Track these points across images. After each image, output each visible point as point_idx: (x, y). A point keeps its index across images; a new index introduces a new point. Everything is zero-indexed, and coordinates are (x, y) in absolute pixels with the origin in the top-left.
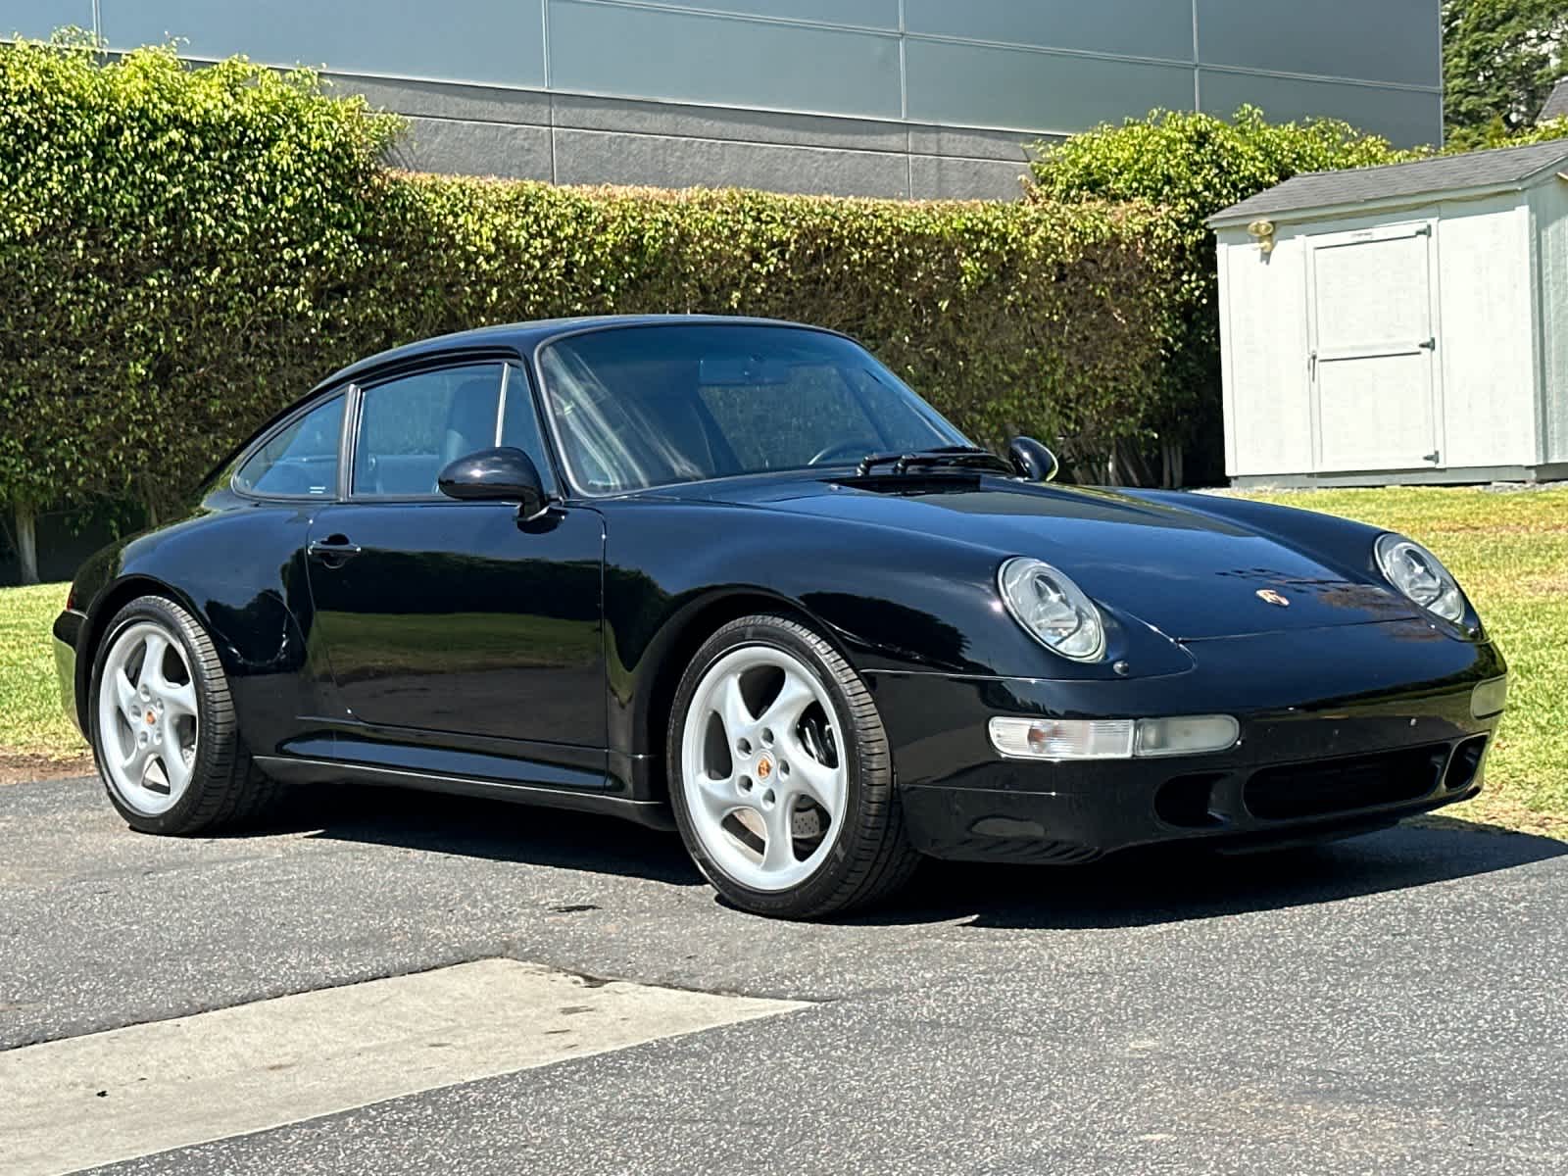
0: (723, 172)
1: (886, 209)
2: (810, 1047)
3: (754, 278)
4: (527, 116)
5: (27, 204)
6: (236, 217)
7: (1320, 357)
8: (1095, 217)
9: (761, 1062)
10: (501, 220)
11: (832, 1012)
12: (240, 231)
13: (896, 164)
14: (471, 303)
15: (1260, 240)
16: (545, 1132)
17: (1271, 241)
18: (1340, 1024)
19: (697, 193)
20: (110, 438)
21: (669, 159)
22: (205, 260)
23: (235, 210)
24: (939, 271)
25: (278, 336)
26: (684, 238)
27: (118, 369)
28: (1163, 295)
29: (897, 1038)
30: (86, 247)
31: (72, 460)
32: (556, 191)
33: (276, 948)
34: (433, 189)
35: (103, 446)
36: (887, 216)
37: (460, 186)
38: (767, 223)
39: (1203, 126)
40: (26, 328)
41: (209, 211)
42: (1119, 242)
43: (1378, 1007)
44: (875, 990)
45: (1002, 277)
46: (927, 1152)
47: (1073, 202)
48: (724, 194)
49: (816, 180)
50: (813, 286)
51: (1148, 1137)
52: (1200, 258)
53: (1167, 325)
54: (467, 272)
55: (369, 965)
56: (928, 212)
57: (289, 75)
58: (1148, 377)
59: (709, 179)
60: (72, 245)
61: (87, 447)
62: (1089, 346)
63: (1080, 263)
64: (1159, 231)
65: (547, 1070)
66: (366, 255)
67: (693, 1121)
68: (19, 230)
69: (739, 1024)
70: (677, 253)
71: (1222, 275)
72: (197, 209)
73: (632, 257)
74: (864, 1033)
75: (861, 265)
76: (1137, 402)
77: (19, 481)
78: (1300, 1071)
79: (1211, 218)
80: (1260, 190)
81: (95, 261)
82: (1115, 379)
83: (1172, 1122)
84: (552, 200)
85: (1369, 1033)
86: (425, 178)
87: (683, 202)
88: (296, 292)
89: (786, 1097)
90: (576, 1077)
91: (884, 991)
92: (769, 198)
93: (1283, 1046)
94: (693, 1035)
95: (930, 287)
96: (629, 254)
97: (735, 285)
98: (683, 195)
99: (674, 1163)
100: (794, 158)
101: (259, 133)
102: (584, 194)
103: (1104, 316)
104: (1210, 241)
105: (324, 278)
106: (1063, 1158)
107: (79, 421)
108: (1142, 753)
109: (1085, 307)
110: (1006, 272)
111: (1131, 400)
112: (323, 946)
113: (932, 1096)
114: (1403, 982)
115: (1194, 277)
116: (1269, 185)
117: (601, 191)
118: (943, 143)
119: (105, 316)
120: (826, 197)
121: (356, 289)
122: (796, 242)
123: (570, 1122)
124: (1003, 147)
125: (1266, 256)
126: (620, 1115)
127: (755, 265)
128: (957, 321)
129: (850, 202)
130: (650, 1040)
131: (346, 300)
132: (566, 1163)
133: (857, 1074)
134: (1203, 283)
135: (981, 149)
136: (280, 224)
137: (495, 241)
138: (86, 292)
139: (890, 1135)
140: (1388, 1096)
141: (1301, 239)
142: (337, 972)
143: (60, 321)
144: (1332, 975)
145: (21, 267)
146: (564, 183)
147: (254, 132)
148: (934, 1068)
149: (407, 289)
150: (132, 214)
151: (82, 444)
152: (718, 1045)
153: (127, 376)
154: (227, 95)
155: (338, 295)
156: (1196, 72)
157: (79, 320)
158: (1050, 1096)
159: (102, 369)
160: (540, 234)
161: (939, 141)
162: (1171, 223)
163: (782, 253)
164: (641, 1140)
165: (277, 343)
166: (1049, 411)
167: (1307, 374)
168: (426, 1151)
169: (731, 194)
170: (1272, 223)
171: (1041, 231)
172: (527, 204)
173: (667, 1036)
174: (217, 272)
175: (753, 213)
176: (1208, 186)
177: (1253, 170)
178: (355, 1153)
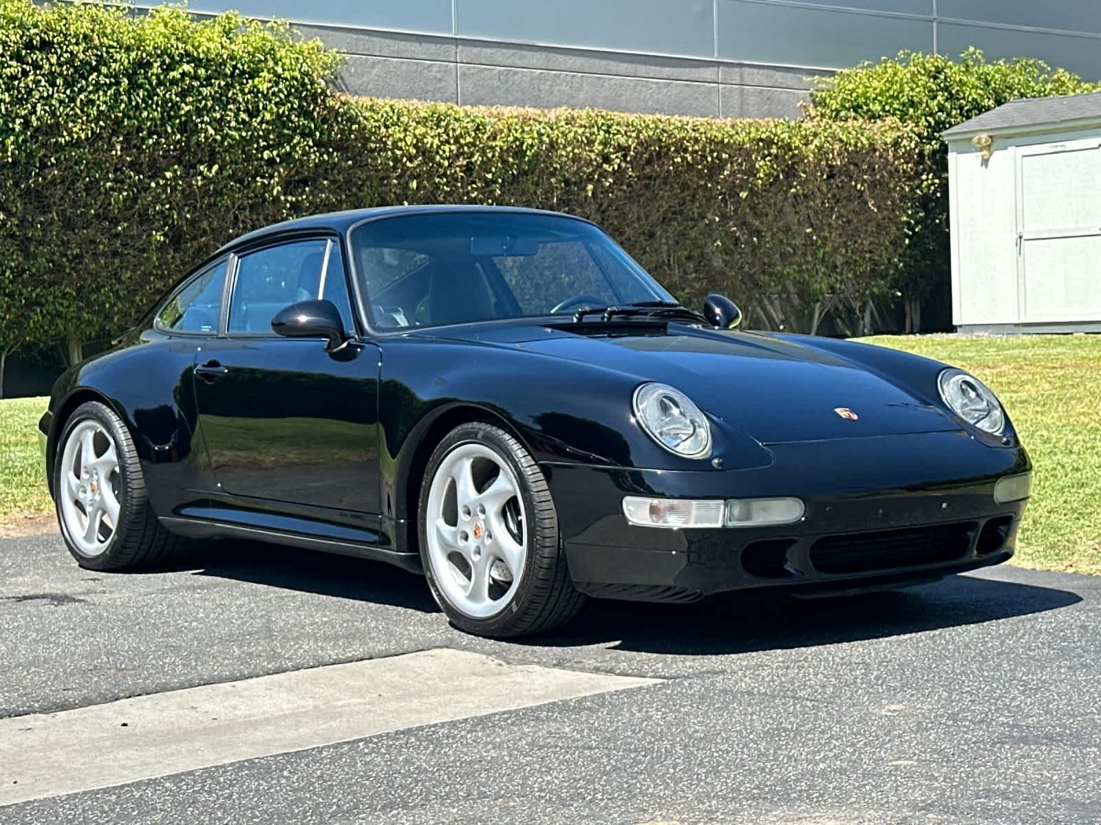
0: (582, 96)
1: (702, 124)
2: (666, 706)
3: (604, 174)
4: (439, 55)
5: (81, 118)
6: (230, 128)
7: (1025, 237)
8: (856, 130)
9: (634, 715)
10: (420, 130)
11: (680, 684)
12: (232, 137)
13: (710, 91)
14: (398, 191)
15: (981, 150)
16: (493, 753)
17: (989, 150)
18: (1030, 697)
19: (563, 112)
20: (137, 287)
21: (542, 87)
22: (207, 159)
23: (229, 122)
24: (740, 171)
25: (258, 214)
26: (553, 145)
27: (144, 237)
28: (907, 189)
29: (725, 701)
30: (122, 150)
31: (110, 302)
32: (460, 111)
33: (293, 639)
34: (372, 109)
35: (133, 292)
36: (702, 130)
37: (391, 107)
38: (614, 134)
39: (940, 64)
40: (79, 207)
41: (210, 124)
42: (875, 150)
43: (1056, 687)
44: (708, 672)
45: (787, 176)
46: (749, 769)
47: (841, 120)
48: (584, 113)
49: (650, 103)
50: (647, 181)
51: (898, 763)
52: (935, 163)
53: (910, 212)
54: (395, 168)
55: (357, 649)
56: (733, 127)
57: (269, 25)
58: (895, 251)
59: (573, 102)
60: (113, 147)
61: (121, 294)
62: (852, 227)
63: (845, 166)
64: (905, 142)
65: (488, 717)
66: (321, 155)
67: (590, 748)
68: (75, 136)
69: (616, 691)
70: (547, 156)
71: (952, 175)
72: (202, 122)
73: (514, 159)
74: (702, 697)
75: (683, 166)
76: (887, 269)
77: (72, 317)
78: (1002, 725)
79: (944, 133)
80: (980, 112)
81: (128, 159)
82: (871, 252)
83: (915, 754)
84: (457, 116)
85: (1049, 702)
86: (366, 101)
87: (554, 120)
88: (272, 182)
89: (653, 735)
90: (509, 721)
91: (714, 673)
92: (617, 116)
93: (990, 710)
94: (585, 697)
95: (734, 183)
96: (513, 157)
97: (590, 180)
98: (552, 115)
99: (581, 773)
100: (635, 86)
101: (246, 66)
102: (480, 111)
103: (863, 205)
104: (944, 149)
105: (293, 173)
106: (841, 774)
107: (116, 274)
108: (730, 524)
109: (849, 199)
110: (791, 172)
111: (882, 267)
112: (326, 638)
113: (751, 736)
114: (1075, 672)
115: (931, 176)
116: (988, 109)
117: (493, 109)
118: (745, 75)
119: (135, 200)
120: (658, 116)
121: (315, 180)
122: (635, 148)
123: (508, 747)
124: (789, 78)
125: (985, 162)
126: (541, 743)
127: (604, 165)
128: (753, 208)
129: (675, 119)
130: (556, 700)
131: (307, 189)
132: (508, 771)
133: (699, 722)
134: (937, 181)
135: (773, 81)
136: (261, 133)
137: (415, 146)
138: (122, 182)
139: (725, 759)
140: (1061, 741)
141: (1012, 149)
142: (337, 654)
143: (103, 202)
144: (1024, 666)
145: (76, 164)
146: (466, 104)
147: (243, 65)
148: (752, 720)
149: (351, 181)
150: (156, 126)
151: (117, 291)
152: (603, 703)
153: (150, 243)
154: (224, 39)
155: (302, 185)
156: (935, 24)
157: (117, 202)
158: (832, 737)
159: (132, 237)
160: (448, 142)
161: (741, 76)
162: (914, 136)
163: (625, 156)
164: (557, 759)
165: (257, 219)
166: (821, 275)
167: (1015, 250)
168: (414, 763)
169: (588, 113)
170: (991, 137)
171: (816, 142)
172: (439, 120)
173: (568, 698)
174: (216, 167)
175: (604, 128)
176: (941, 109)
177: (975, 96)
178: (368, 763)
